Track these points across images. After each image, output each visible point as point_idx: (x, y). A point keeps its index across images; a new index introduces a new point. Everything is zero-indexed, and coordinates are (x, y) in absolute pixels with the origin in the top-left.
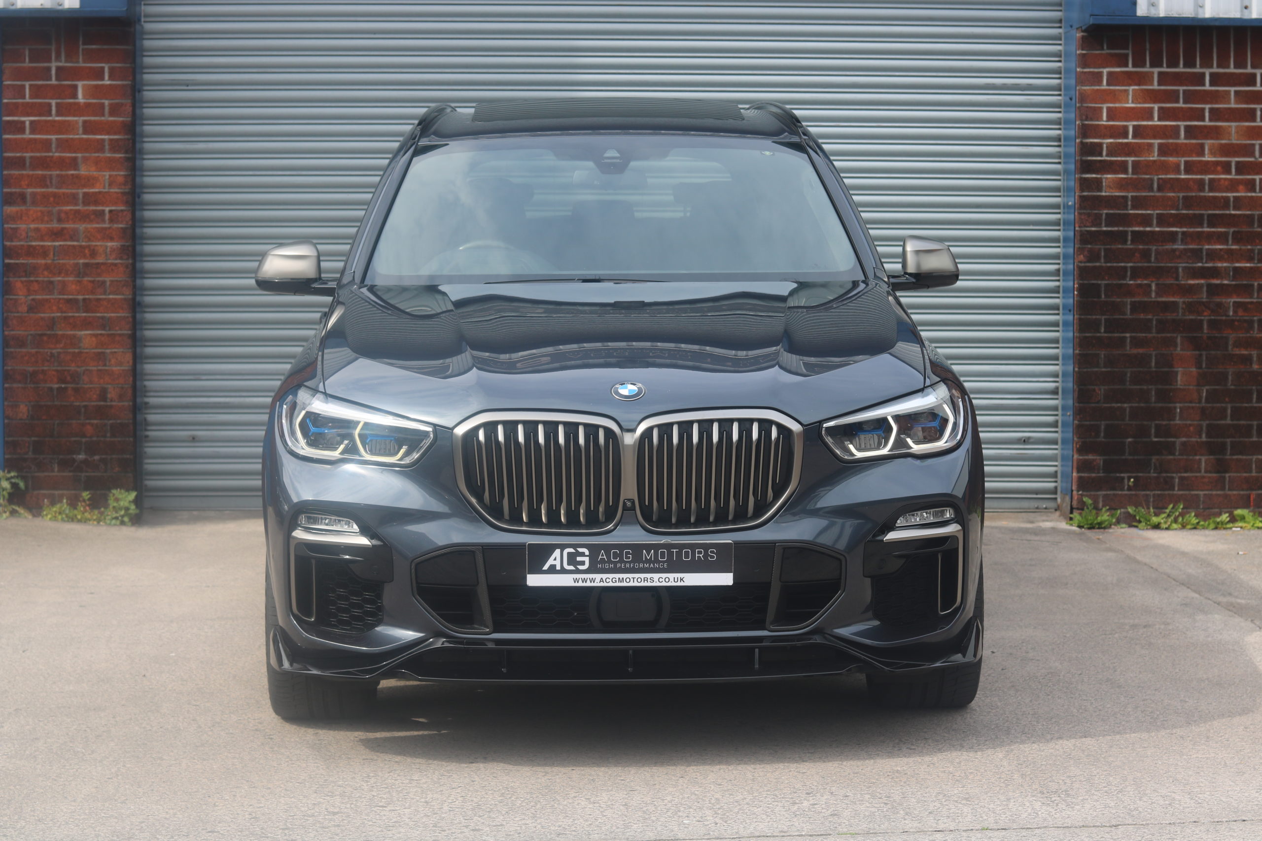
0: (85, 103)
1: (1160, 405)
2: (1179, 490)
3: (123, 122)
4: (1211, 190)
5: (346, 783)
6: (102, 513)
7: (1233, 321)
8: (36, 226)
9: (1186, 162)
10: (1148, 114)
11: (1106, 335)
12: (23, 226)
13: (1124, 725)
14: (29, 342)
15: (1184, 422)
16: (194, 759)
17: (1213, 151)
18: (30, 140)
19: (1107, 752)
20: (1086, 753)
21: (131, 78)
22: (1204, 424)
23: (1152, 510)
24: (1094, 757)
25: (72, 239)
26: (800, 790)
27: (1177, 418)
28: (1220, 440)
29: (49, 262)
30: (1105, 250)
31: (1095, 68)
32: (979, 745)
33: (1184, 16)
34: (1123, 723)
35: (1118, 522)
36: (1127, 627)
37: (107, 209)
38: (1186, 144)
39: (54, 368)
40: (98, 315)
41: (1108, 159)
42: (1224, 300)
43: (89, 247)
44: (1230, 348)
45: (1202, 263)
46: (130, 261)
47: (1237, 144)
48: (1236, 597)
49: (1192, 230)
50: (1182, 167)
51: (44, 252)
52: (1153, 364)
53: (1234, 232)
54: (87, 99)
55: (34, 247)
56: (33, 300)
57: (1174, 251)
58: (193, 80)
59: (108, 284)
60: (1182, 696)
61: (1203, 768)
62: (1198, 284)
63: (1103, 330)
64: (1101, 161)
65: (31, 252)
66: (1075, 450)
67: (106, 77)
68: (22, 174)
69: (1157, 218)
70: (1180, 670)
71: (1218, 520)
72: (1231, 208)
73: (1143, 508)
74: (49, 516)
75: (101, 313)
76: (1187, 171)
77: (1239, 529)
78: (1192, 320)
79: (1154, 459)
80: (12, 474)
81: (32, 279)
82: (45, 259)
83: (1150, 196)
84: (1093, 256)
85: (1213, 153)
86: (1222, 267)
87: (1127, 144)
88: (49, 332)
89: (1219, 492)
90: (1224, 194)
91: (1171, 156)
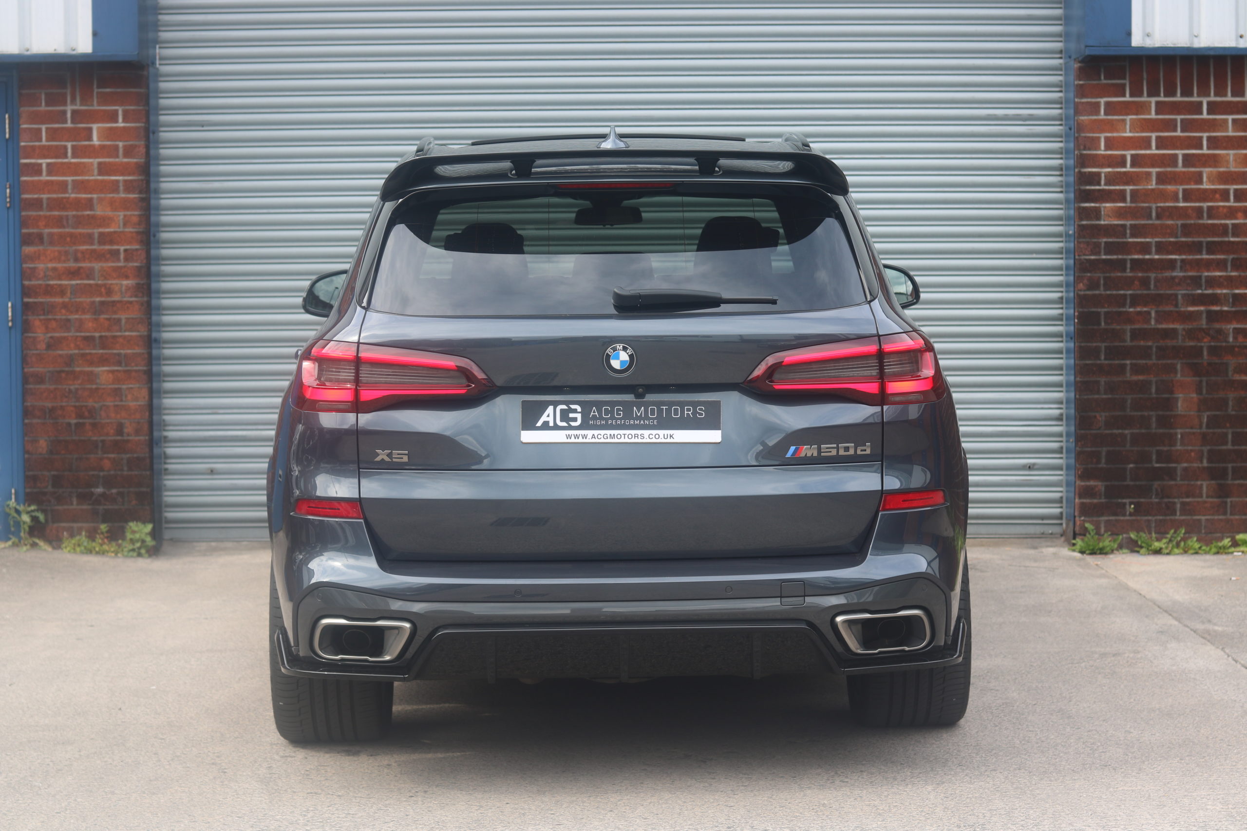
0: (100, 145)
1: (1161, 431)
2: (1181, 515)
3: (136, 163)
4: (1209, 217)
5: (284, 817)
6: (119, 546)
7: (1233, 347)
8: (54, 265)
9: (1184, 190)
10: (1145, 143)
11: (1107, 362)
12: (41, 266)
13: (1061, 757)
14: (47, 379)
15: (1186, 448)
16: (144, 793)
17: (1211, 179)
18: (47, 182)
19: (1036, 784)
20: (1015, 786)
21: (144, 120)
22: (1205, 449)
23: (1154, 535)
24: (1022, 790)
25: (88, 278)
26: (722, 824)
27: (1179, 444)
28: (1221, 465)
29: (67, 300)
30: (1105, 278)
31: (1092, 97)
32: (912, 778)
33: (1179, 45)
34: (1061, 755)
35: (1120, 547)
36: (1096, 656)
37: (122, 248)
38: (1184, 173)
39: (73, 404)
40: (115, 351)
41: (1107, 188)
42: (1224, 327)
43: (105, 285)
44: (1230, 373)
45: (1202, 290)
46: (145, 299)
47: (1235, 172)
48: (1215, 624)
49: (1191, 257)
50: (1181, 195)
51: (62, 291)
52: (1153, 390)
53: (1233, 259)
54: (102, 141)
55: (52, 286)
56: (51, 337)
57: (1173, 278)
58: (207, 121)
59: (123, 322)
60: (1129, 726)
61: (1125, 800)
62: (1198, 311)
63: (1103, 357)
64: (1099, 190)
65: (49, 291)
66: (1077, 476)
67: (120, 119)
68: (40, 216)
69: (1156, 246)
70: (1134, 700)
71: (1220, 544)
72: (1230, 235)
73: (1145, 533)
74: (68, 549)
75: (118, 349)
76: (1185, 199)
77: (1240, 554)
78: (1191, 347)
79: (1156, 484)
80: (33, 508)
81: (50, 317)
82: (62, 297)
83: (1149, 225)
84: (1093, 285)
85: (1211, 181)
86: (1221, 294)
87: (1125, 173)
88: (67, 369)
89: (1221, 517)
90: (1223, 222)
91: (1170, 184)
